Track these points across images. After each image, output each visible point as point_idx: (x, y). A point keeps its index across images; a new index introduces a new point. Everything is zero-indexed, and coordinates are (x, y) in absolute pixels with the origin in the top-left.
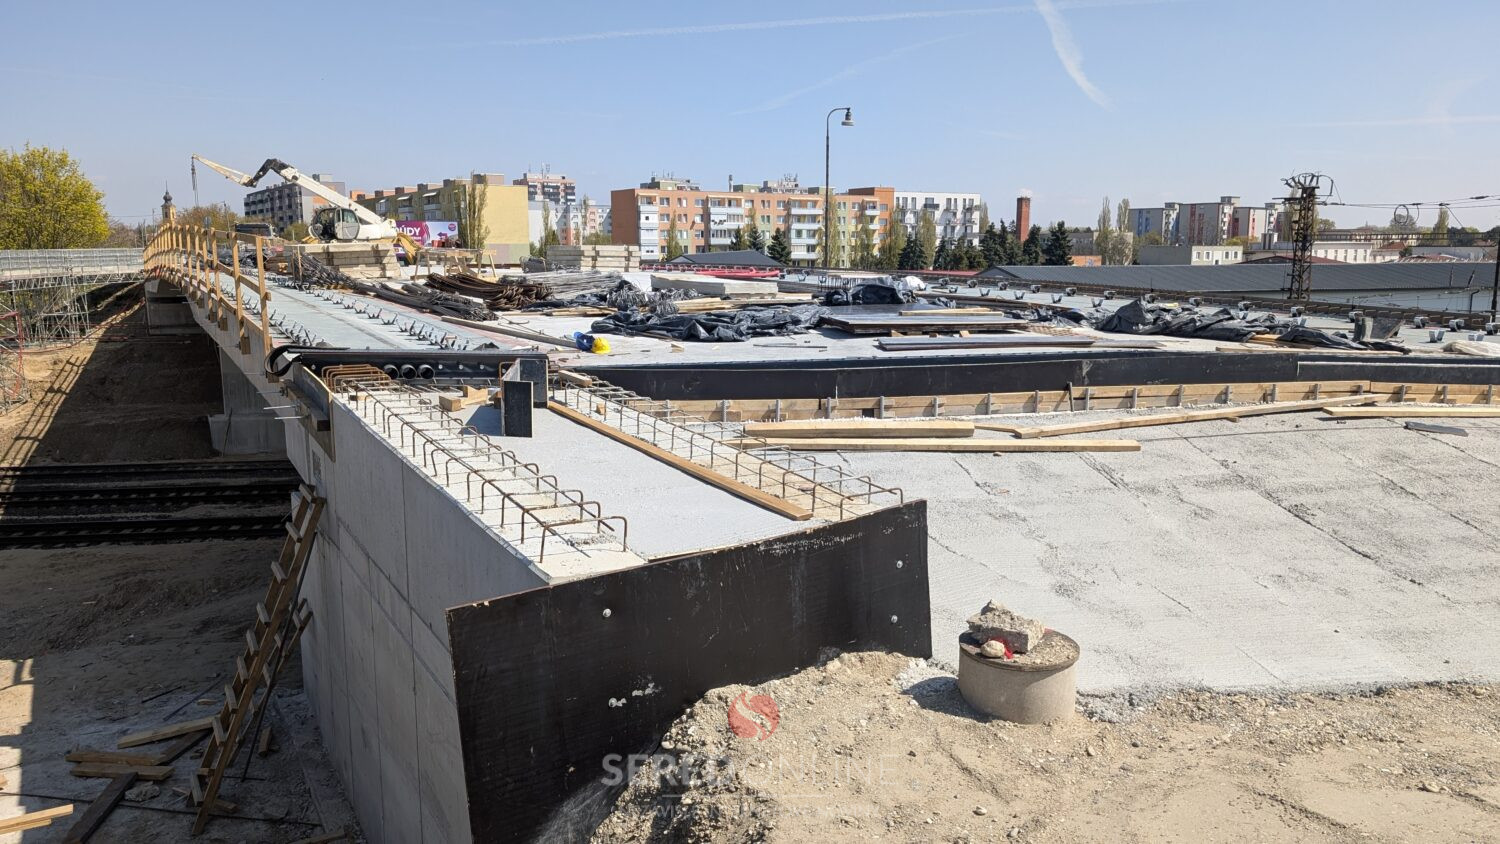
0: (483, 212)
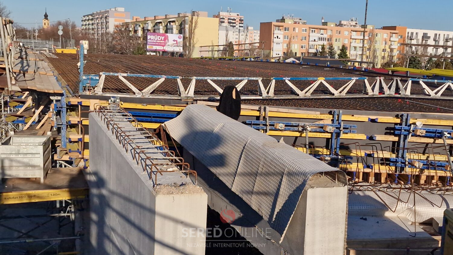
0: (196, 30)
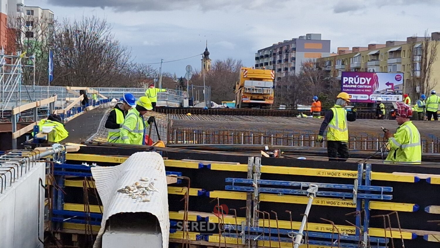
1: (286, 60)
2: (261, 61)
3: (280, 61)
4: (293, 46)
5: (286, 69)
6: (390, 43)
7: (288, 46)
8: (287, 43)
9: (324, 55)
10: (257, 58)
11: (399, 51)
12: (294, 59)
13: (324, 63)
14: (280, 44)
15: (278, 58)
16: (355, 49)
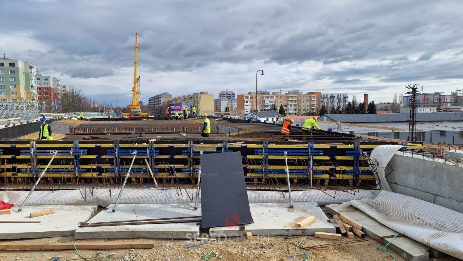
0: (200, 102)
1: (158, 101)
2: (150, 102)
3: (156, 101)
4: (160, 97)
5: (158, 104)
6: (189, 95)
7: (158, 97)
8: (158, 96)
9: (170, 99)
10: (149, 101)
11: (191, 98)
12: (160, 101)
13: (170, 102)
14: (156, 96)
15: (155, 100)
16: (179, 97)
